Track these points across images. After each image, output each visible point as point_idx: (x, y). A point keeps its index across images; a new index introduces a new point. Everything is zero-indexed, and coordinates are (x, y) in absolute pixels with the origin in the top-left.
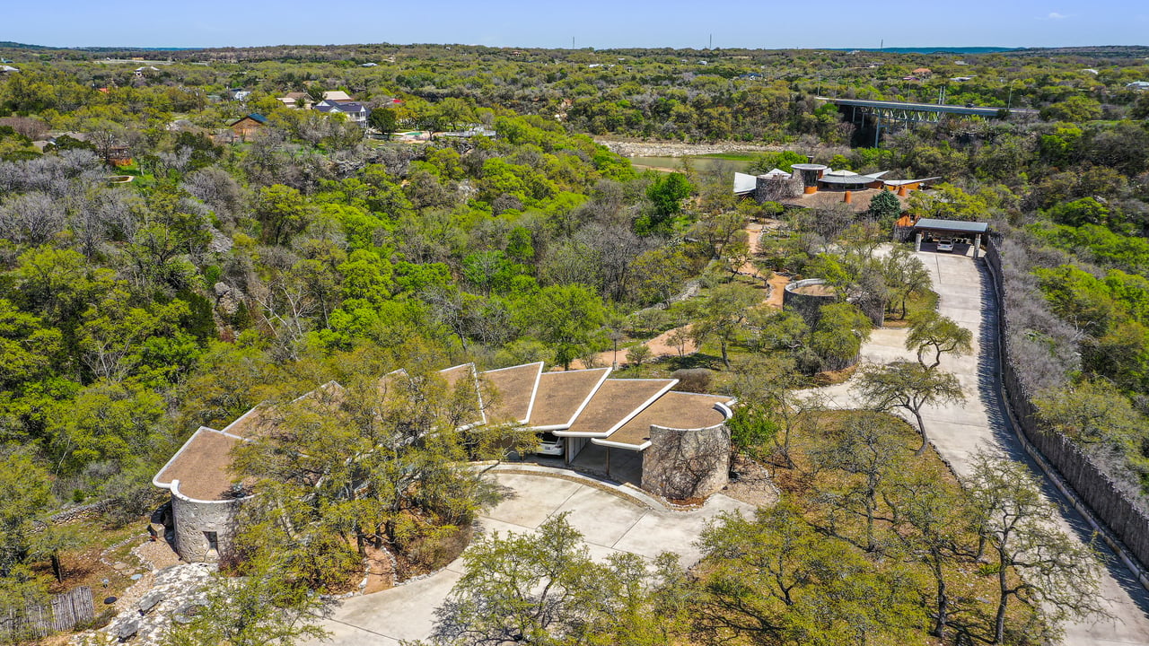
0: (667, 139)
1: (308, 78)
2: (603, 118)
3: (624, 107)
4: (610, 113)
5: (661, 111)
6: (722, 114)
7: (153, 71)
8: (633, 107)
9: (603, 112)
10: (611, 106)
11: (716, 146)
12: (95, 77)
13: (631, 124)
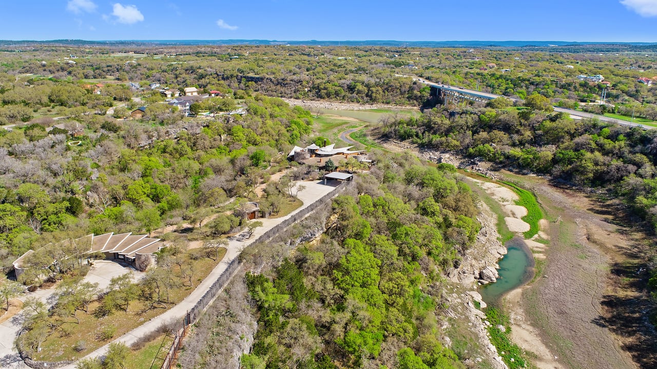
0: (353, 102)
1: (200, 68)
2: (325, 91)
3: (336, 86)
4: (328, 89)
5: (351, 89)
6: (377, 91)
7: (133, 63)
8: (340, 86)
9: (325, 89)
10: (328, 85)
11: (374, 105)
12: (108, 66)
13: (337, 94)
